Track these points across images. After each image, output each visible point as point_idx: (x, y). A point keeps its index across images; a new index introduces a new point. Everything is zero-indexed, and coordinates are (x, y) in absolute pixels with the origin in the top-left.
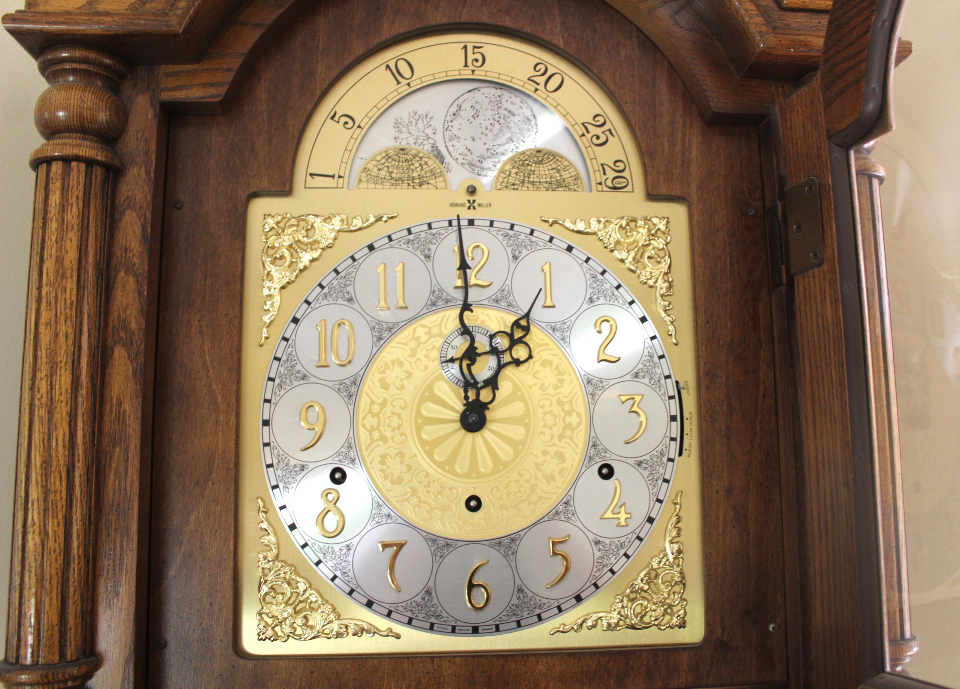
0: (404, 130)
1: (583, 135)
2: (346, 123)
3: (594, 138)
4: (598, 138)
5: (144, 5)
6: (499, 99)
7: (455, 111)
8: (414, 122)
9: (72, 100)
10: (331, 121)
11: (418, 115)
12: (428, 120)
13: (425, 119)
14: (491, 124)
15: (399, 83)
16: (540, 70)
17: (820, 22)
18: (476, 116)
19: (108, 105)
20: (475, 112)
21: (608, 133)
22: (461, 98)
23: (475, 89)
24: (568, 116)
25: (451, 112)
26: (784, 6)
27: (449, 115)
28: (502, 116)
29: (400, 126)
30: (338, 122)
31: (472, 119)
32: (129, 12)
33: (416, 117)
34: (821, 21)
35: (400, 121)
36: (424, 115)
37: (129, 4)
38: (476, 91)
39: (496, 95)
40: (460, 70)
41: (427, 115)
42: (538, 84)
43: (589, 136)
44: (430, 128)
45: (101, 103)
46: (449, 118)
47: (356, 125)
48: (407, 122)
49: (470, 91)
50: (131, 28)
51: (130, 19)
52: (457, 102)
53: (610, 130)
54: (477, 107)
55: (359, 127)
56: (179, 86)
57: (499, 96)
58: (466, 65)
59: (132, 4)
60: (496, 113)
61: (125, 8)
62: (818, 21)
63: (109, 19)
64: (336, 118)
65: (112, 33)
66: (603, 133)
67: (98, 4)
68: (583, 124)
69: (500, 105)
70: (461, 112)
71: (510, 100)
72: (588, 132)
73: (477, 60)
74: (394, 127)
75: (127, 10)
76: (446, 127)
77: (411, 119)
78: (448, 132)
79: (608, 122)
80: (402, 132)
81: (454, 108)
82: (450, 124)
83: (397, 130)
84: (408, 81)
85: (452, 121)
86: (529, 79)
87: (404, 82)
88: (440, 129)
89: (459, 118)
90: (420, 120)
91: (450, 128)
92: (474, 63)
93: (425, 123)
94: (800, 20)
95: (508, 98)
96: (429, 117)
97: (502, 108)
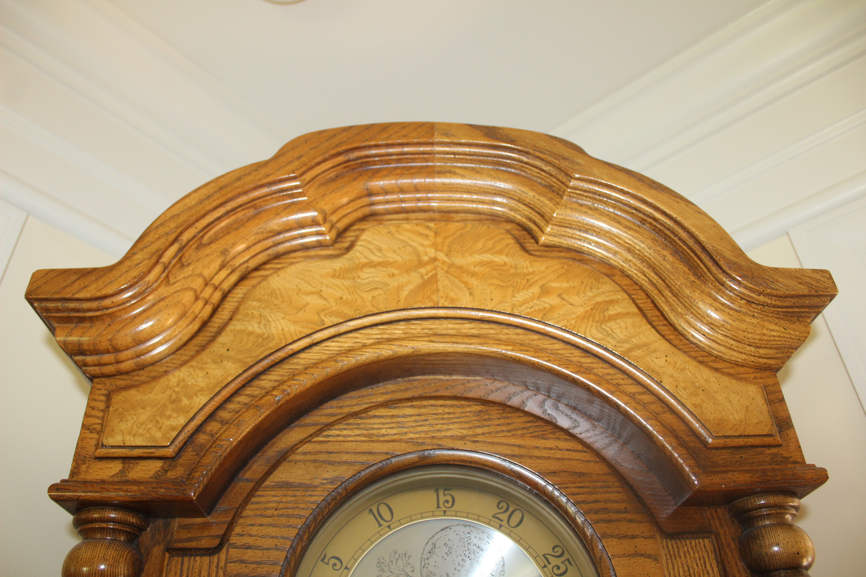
0: (386, 569)
1: (545, 566)
2: (335, 564)
3: (555, 568)
4: (558, 568)
5: (166, 473)
6: (468, 535)
7: (430, 549)
8: (394, 562)
9: (96, 558)
10: (321, 563)
11: (397, 554)
12: (407, 558)
13: (404, 558)
14: (463, 560)
15: (380, 525)
16: (503, 507)
17: (741, 457)
18: (449, 553)
19: (128, 560)
20: (448, 549)
21: (566, 563)
22: (434, 538)
23: (446, 528)
24: (529, 549)
25: (426, 551)
26: (709, 446)
27: (425, 553)
28: (472, 552)
29: (382, 565)
30: (328, 564)
31: (445, 556)
32: (153, 480)
33: (397, 556)
34: (742, 455)
35: (382, 560)
36: (404, 554)
37: (153, 472)
38: (448, 529)
39: (466, 532)
40: (433, 512)
41: (406, 554)
42: (502, 521)
43: (550, 567)
44: (409, 567)
45: (121, 559)
46: (425, 556)
47: (344, 566)
48: (388, 561)
49: (443, 530)
50: (153, 495)
51: (153, 488)
52: (432, 541)
53: (568, 560)
54: (450, 544)
55: (346, 568)
56: (190, 538)
57: (469, 533)
58: (438, 507)
59: (156, 472)
60: (467, 549)
61: (150, 476)
62: (739, 456)
63: (135, 488)
64: (326, 560)
65: (137, 499)
66: (562, 562)
67: (129, 473)
68: (544, 555)
69: (469, 541)
70: (436, 550)
71: (478, 536)
72: (549, 563)
73: (447, 502)
74: (377, 566)
75: (152, 477)
76: (423, 564)
77: (392, 559)
78: (425, 569)
79: (566, 552)
80: (384, 571)
81: (429, 547)
82: (427, 562)
83: (380, 569)
84: (387, 524)
85: (428, 559)
86: (493, 517)
87: (385, 524)
88: (417, 567)
89: (434, 555)
90: (400, 559)
91: (427, 565)
92: (446, 504)
93: (405, 562)
94: (725, 457)
95: (477, 534)
96: (407, 555)
97: (472, 545)
